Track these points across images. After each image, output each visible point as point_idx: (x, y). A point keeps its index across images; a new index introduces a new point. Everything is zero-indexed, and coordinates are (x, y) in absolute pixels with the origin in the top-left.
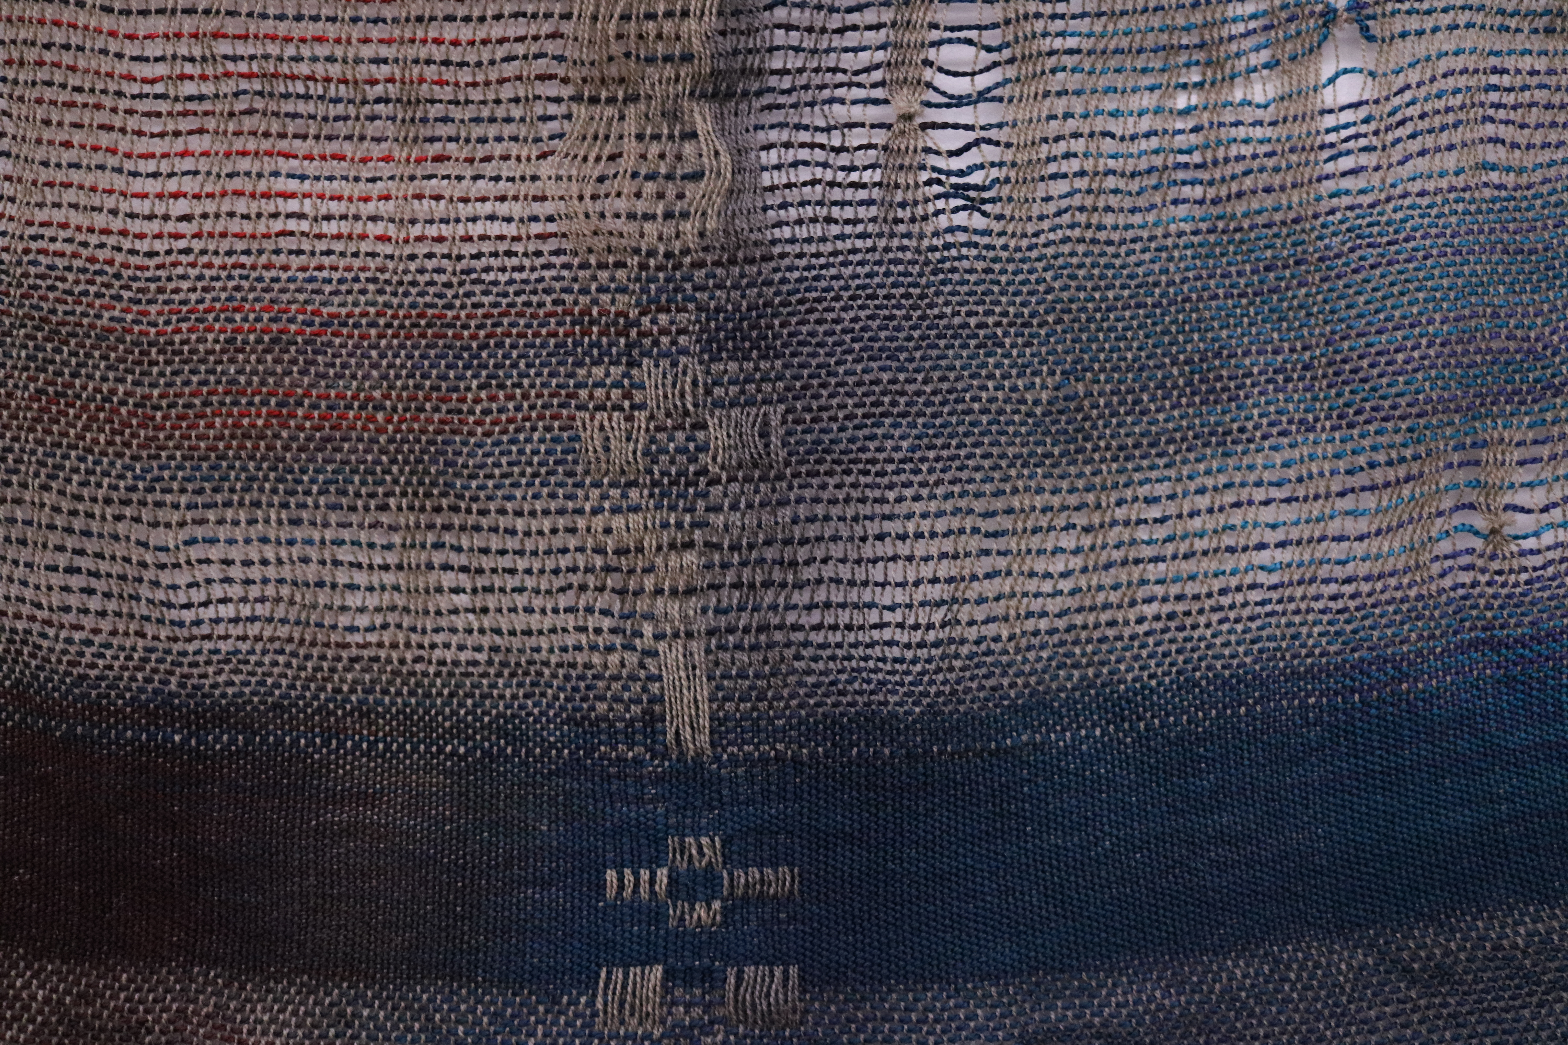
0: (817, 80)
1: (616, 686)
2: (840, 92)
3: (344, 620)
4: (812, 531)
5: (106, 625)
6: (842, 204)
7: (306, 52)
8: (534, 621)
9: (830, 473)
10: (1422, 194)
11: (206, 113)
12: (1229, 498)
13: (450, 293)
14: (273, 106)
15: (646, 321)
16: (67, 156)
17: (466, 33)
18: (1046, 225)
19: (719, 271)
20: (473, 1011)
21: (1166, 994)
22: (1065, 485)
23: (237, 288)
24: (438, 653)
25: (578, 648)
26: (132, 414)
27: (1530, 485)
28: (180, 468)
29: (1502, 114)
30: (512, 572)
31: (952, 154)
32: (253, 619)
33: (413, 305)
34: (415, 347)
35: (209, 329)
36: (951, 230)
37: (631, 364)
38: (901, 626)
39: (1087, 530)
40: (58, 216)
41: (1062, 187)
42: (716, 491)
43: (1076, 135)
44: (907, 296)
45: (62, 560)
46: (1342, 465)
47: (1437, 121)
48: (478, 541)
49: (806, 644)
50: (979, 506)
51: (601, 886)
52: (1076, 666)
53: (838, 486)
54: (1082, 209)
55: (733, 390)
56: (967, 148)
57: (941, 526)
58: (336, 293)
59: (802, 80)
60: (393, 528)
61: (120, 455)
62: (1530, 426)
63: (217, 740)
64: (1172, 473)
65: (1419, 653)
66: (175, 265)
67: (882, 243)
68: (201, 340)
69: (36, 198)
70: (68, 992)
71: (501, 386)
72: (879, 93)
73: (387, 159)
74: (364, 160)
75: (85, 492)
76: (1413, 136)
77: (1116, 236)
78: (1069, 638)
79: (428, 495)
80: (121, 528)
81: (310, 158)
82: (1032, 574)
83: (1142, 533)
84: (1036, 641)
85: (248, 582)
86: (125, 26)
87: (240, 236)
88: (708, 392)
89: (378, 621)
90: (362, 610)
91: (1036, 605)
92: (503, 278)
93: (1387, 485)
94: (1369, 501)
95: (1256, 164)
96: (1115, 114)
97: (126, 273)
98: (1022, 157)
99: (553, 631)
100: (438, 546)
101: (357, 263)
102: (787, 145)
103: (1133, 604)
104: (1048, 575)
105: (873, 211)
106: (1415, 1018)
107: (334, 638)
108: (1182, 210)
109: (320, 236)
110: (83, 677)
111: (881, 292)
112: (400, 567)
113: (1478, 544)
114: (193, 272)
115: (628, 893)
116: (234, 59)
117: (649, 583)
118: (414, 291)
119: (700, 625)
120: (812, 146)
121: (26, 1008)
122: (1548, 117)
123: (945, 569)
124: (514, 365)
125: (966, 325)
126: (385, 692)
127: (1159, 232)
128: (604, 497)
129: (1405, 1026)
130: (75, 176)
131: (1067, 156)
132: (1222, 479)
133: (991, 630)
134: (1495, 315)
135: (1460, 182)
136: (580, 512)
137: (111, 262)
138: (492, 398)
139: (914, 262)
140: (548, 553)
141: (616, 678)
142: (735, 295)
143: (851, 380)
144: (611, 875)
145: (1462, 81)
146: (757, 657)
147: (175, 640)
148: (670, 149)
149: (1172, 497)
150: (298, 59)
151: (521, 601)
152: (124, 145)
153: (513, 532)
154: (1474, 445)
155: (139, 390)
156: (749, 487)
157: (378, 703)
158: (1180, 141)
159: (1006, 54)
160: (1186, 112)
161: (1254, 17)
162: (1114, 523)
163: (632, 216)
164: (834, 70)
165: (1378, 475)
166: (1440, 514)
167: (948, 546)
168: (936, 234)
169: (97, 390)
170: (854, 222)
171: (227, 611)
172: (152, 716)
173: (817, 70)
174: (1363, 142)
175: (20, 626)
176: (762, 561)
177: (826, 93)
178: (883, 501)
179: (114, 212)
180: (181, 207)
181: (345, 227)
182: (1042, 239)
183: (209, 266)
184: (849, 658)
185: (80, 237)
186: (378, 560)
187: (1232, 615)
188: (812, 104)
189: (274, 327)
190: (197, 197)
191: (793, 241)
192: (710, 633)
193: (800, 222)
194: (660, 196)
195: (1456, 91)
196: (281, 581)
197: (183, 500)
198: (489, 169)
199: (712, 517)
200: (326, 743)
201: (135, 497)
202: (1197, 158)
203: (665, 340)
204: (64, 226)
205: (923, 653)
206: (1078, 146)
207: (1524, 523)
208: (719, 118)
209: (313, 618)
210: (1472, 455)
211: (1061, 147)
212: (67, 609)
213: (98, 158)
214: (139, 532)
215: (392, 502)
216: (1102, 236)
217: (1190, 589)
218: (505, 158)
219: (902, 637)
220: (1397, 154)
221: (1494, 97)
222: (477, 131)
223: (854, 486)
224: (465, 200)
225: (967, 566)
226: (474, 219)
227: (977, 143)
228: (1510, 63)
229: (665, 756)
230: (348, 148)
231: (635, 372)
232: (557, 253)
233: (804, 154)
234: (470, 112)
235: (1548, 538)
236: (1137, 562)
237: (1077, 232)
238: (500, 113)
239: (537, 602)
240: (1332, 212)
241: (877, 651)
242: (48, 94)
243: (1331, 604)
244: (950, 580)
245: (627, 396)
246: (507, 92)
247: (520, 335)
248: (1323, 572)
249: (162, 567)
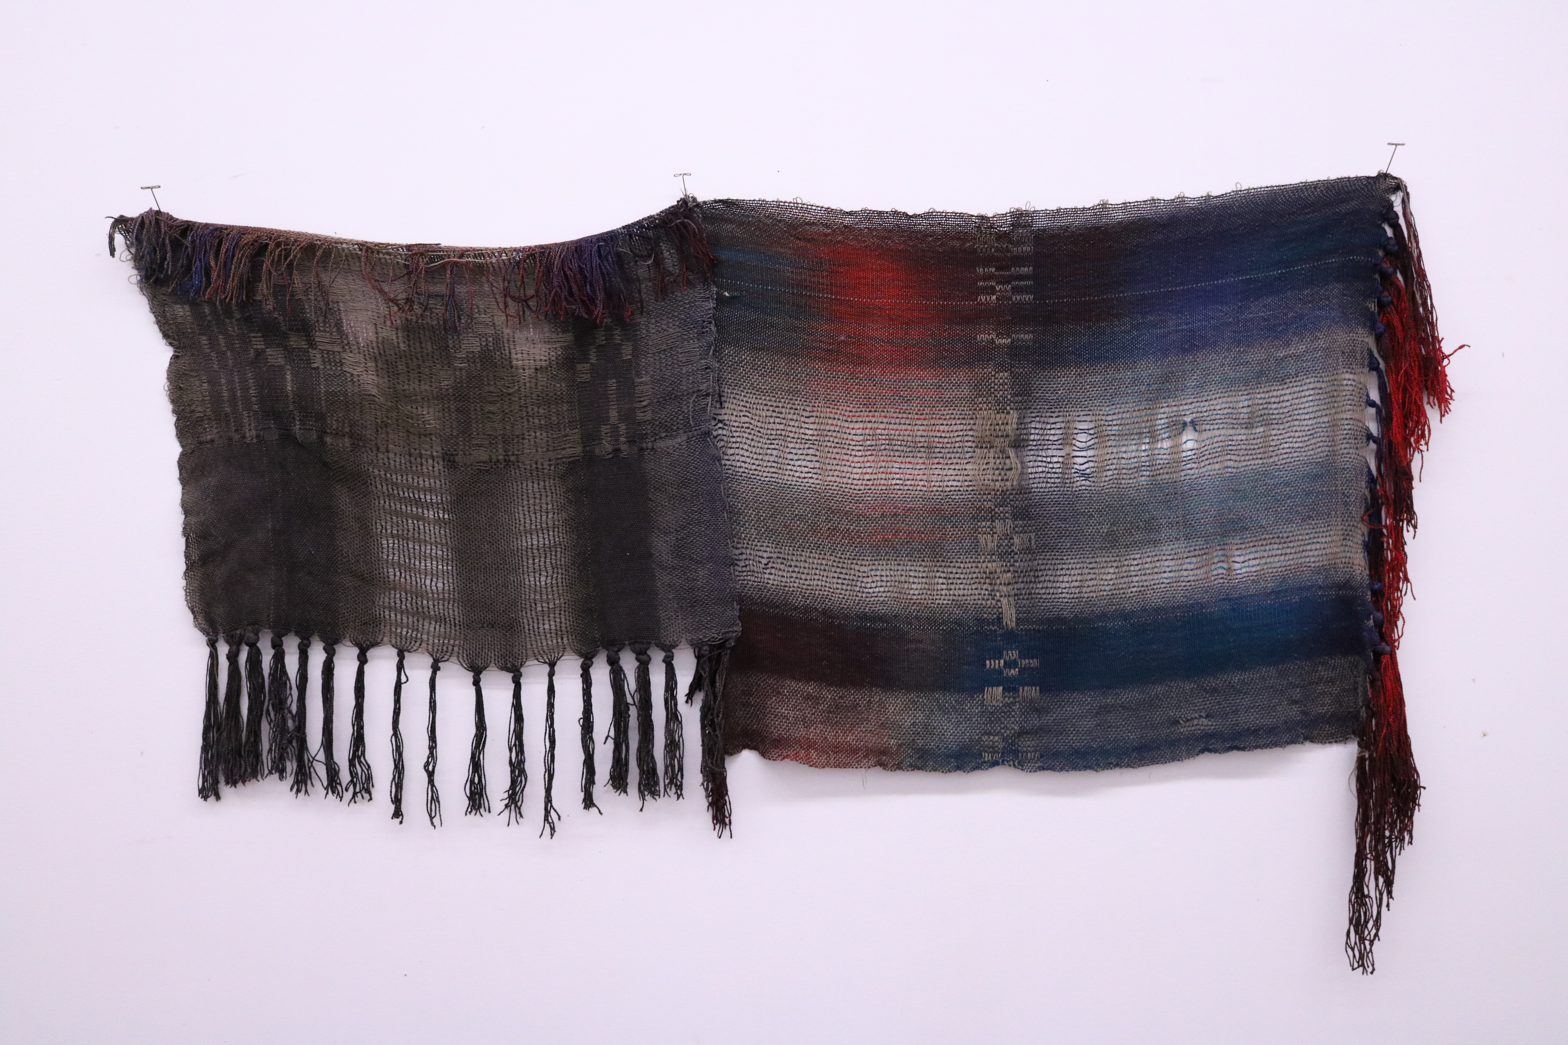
0: (1043, 443)
1: (989, 610)
2: (1050, 447)
3: (912, 592)
4: (1043, 567)
5: (847, 593)
6: (1051, 478)
7: (902, 433)
8: (966, 592)
9: (1047, 552)
10: (1209, 476)
11: (873, 450)
12: (1156, 559)
13: (942, 501)
14: (891, 448)
15: (996, 509)
16: (835, 462)
17: (946, 428)
18: (1106, 484)
19: (1017, 496)
20: (950, 699)
21: (1139, 695)
22: (1111, 555)
23: (884, 500)
24: (937, 601)
25: (979, 599)
26: (855, 535)
27: (1239, 556)
28: (868, 549)
29: (1233, 452)
30: (959, 578)
31: (1081, 464)
32: (889, 591)
33: (933, 505)
34: (933, 516)
35: (876, 511)
36: (1081, 486)
37: (992, 521)
38: (1067, 593)
39: (1117, 567)
40: (833, 479)
41: (1110, 473)
42: (1016, 556)
43: (1114, 458)
44: (1069, 504)
45: (836, 575)
46: (1187, 550)
47: (1214, 455)
48: (950, 570)
49: (1041, 598)
50: (1088, 561)
51: (985, 665)
52: (1114, 605)
53: (1050, 555)
54: (1116, 479)
55: (1021, 529)
56: (1085, 463)
57: (1078, 566)
58: (911, 501)
59: (1039, 443)
60: (926, 566)
61: (852, 546)
62: (1240, 539)
63: (879, 625)
64: (1140, 552)
65: (1208, 601)
66: (867, 493)
67: (1062, 489)
68: (875, 514)
69: (827, 474)
70: (837, 696)
71: (957, 527)
72: (1060, 447)
73: (924, 463)
74: (917, 463)
75: (843, 556)
76: (1207, 459)
77: (1125, 486)
78: (1112, 597)
79: (935, 557)
80: (853, 566)
81: (902, 463)
82: (1102, 579)
83: (1132, 568)
84: (1103, 598)
85: (887, 581)
86: (851, 426)
87: (884, 485)
88: (1014, 529)
89: (921, 592)
90: (916, 589)
91: (1103, 588)
92: (957, 497)
93: (1199, 555)
94: (1194, 560)
95: (1164, 466)
96: (1125, 452)
97: (853, 495)
98: (1100, 465)
99: (971, 595)
100: (938, 571)
101: (917, 493)
102: (1035, 461)
103: (1129, 588)
104: (1106, 580)
105: (1059, 480)
106: (1208, 702)
107: (909, 597)
108: (1143, 478)
109: (906, 485)
110: (843, 608)
111: (1062, 503)
112: (927, 577)
113: (1225, 572)
114: (872, 495)
115: (992, 666)
116: (882, 435)
117: (998, 581)
118: (933, 501)
119: (1012, 593)
120: (1042, 461)
121: (825, 700)
122: (1246, 452)
123: (1079, 578)
124: (961, 521)
125: (1084, 512)
126: (923, 612)
127: (1137, 485)
128: (986, 558)
129: (1205, 705)
130: (838, 468)
131: (1112, 464)
132: (1154, 553)
133: (1091, 594)
134: (1229, 509)
135: (1220, 472)
136: (979, 562)
137: (849, 492)
138: (954, 531)
139: (1070, 495)
140: (970, 573)
141: (989, 607)
142: (1021, 502)
143: (1054, 527)
144: (988, 662)
145: (1221, 444)
146: (1028, 602)
147: (867, 597)
148: (1002, 461)
149: (1140, 558)
150: (899, 435)
151: (962, 586)
152: (851, 459)
153: (960, 568)
154: (1224, 544)
155: (857, 528)
156: (1026, 556)
157: (921, 615)
158: (1143, 459)
159: (1095, 436)
160: (1145, 451)
161: (1164, 424)
162: (1124, 565)
163: (993, 480)
164: (1048, 440)
165: (1197, 553)
166: (1214, 563)
167: (1080, 572)
168: (1077, 487)
169: (845, 528)
170: (1054, 483)
171: (882, 589)
172: (861, 618)
173: (1043, 440)
174: (1193, 461)
175: (826, 593)
176: (1029, 576)
177: (1046, 447)
178: (1062, 559)
179: (849, 478)
180: (867, 477)
181: (913, 483)
182: (1105, 488)
183: (876, 493)
184: (1053, 602)
185: (840, 485)
186: (921, 575)
187: (1157, 591)
188: (1042, 450)
189: (894, 510)
190: (872, 474)
191: (1037, 488)
192: (1015, 595)
193: (1039, 483)
194: (1000, 474)
195: (1219, 447)
196: (896, 581)
197: (869, 558)
198: (952, 467)
199: (1015, 564)
200: (907, 626)
201: (856, 558)
202: (1147, 464)
203: (1002, 515)
204: (835, 482)
205: (1073, 600)
206: (1115, 461)
207: (1237, 566)
208: (1016, 453)
209: (903, 592)
210: (1223, 547)
211: (1110, 462)
212: (838, 589)
213: (844, 463)
214: (857, 567)
215: (925, 559)
216: (1121, 486)
217: (1145, 584)
218: (957, 463)
219: (1068, 596)
220: (1202, 464)
221: (1230, 448)
222: (949, 456)
223: (1055, 555)
224: (946, 475)
225: (1085, 577)
226: (949, 481)
227: (1088, 462)
228: (1234, 438)
229: (1003, 629)
230: (912, 460)
231: (994, 524)
232: (972, 490)
233: (1040, 464)
234: (947, 450)
235: (1244, 570)
236: (1130, 576)
237: (1114, 485)
238: (955, 450)
239: (966, 587)
240: (1184, 480)
241: (1061, 600)
242: (829, 444)
243: (1184, 588)
244: (1081, 581)
245: (992, 530)
246: (957, 445)
247: (962, 513)
248: (1182, 579)
249: (864, 577)
